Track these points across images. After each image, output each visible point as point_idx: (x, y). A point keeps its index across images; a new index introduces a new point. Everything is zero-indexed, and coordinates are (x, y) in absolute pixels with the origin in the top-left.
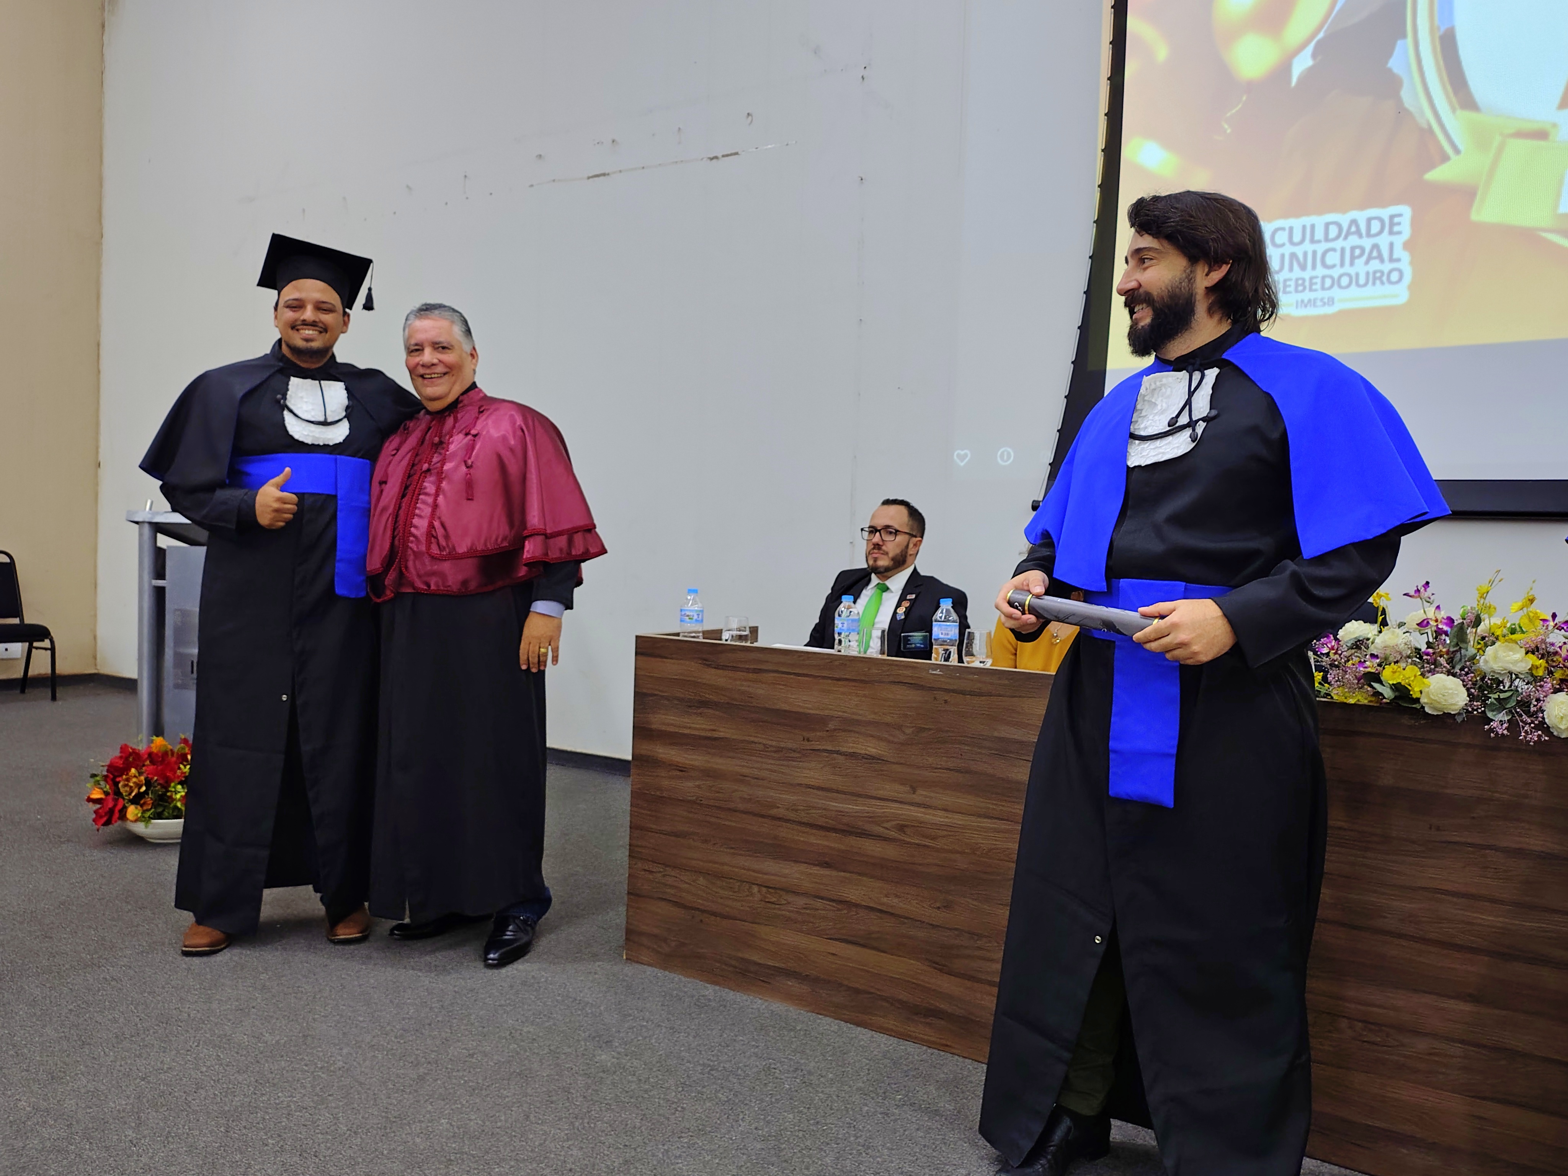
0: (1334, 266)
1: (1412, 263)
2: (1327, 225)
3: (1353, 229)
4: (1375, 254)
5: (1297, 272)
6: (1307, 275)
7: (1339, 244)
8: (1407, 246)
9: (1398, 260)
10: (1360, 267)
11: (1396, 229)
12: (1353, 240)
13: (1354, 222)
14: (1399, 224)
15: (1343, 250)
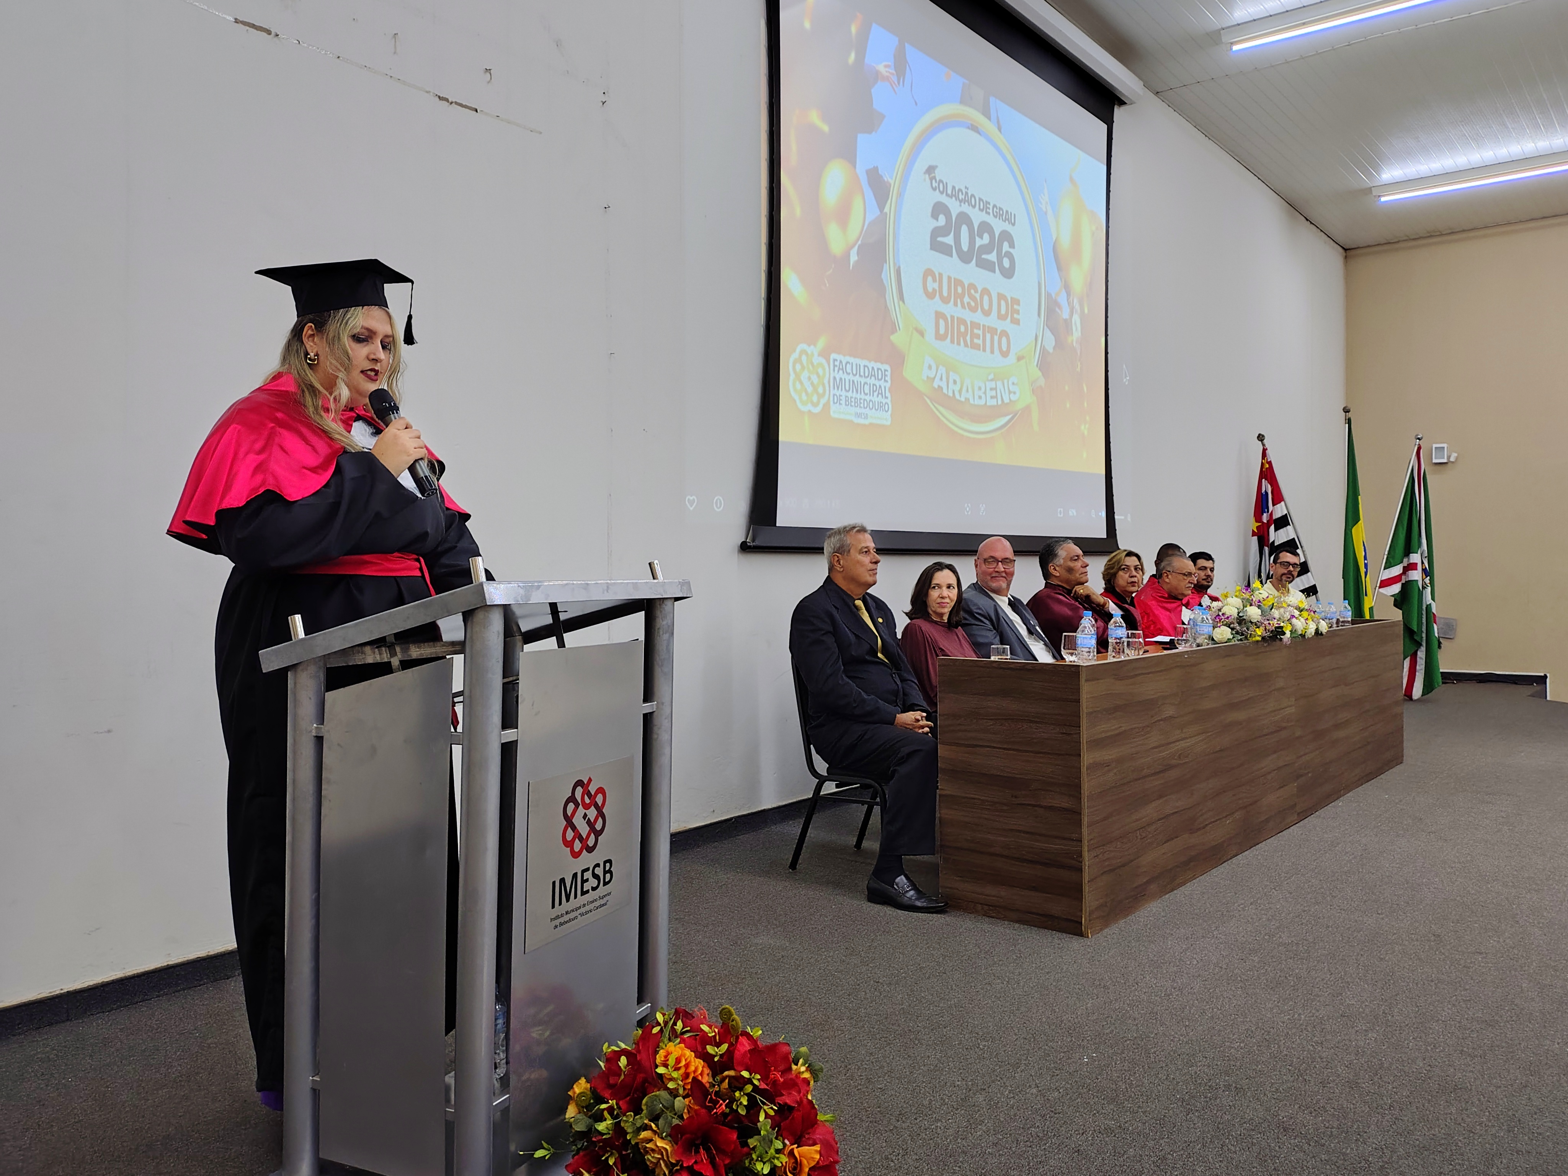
0: (866, 394)
1: (891, 401)
2: (865, 366)
3: (873, 373)
4: (880, 392)
5: (854, 395)
6: (858, 396)
7: (868, 380)
8: (889, 391)
9: (886, 398)
10: (875, 399)
11: (886, 379)
12: (872, 381)
13: (873, 368)
14: (887, 376)
15: (870, 384)
